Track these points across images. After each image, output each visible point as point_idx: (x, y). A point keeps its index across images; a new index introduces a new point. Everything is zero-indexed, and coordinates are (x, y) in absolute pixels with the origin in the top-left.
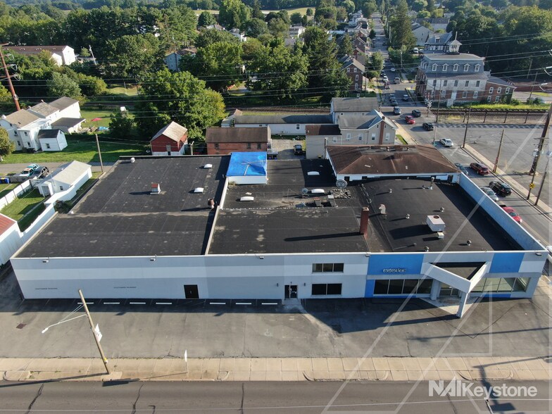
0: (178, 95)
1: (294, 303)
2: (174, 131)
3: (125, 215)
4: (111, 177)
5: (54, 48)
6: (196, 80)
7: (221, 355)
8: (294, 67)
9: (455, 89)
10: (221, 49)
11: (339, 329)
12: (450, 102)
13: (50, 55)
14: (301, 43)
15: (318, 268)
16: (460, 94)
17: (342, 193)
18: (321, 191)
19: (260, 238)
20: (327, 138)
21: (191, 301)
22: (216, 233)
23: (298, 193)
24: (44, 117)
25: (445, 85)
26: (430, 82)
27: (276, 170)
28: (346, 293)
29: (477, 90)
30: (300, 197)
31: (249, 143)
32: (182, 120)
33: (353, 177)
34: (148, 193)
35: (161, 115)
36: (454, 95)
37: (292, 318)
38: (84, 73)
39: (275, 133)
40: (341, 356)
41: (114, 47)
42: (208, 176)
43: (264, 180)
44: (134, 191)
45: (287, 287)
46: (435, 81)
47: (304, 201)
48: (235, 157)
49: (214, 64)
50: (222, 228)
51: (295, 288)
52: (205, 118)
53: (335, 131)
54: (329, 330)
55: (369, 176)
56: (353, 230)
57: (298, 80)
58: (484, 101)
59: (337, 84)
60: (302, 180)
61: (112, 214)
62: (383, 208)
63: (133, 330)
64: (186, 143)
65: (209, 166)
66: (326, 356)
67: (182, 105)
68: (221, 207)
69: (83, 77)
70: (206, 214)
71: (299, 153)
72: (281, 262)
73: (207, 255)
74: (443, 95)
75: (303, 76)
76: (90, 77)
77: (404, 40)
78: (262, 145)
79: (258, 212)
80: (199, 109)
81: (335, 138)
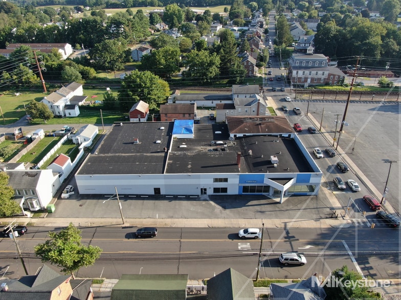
0: (144, 85)
1: (205, 196)
2: (142, 107)
3: (123, 155)
4: (111, 134)
5: (59, 45)
6: (153, 76)
7: (172, 217)
8: (211, 64)
9: (310, 76)
10: (166, 51)
11: (225, 208)
12: (306, 85)
13: (58, 50)
14: (217, 42)
15: (216, 180)
16: (312, 79)
17: (232, 144)
18: (222, 142)
19: (189, 166)
20: (228, 111)
21: (157, 195)
22: (169, 164)
23: (209, 143)
24: (65, 96)
25: (304, 74)
26: (294, 72)
27: (198, 130)
28: (229, 192)
29: (323, 77)
30: (210, 145)
31: (184, 114)
32: (146, 99)
33: (238, 135)
34: (133, 143)
35: (134, 97)
36: (309, 80)
37: (204, 203)
38: (82, 64)
39: (199, 106)
40: (224, 218)
41: (100, 48)
42: (163, 134)
43: (192, 136)
44: (125, 142)
45: (202, 189)
46: (297, 72)
47: (212, 148)
48: (177, 123)
49: (163, 61)
50: (171, 162)
51: (205, 190)
52: (159, 97)
53: (232, 107)
54: (221, 208)
55: (247, 134)
56: (234, 163)
57: (214, 71)
58: (327, 84)
59: (237, 73)
60: (212, 136)
61: (117, 154)
62: (250, 152)
63: (132, 207)
64: (148, 113)
65: (163, 128)
66: (218, 218)
67: (146, 91)
68: (170, 151)
69: (81, 67)
70: (163, 154)
71: (212, 118)
72: (199, 177)
73: (165, 174)
74: (303, 80)
75: (216, 69)
76: (86, 68)
77: (285, 39)
78: (192, 115)
79: (189, 154)
80: (156, 93)
81: (232, 111)
